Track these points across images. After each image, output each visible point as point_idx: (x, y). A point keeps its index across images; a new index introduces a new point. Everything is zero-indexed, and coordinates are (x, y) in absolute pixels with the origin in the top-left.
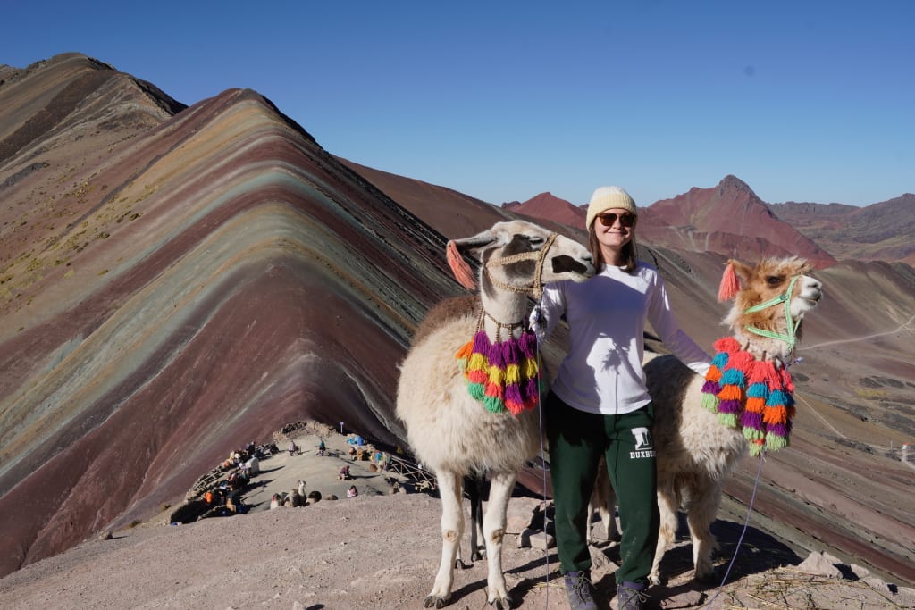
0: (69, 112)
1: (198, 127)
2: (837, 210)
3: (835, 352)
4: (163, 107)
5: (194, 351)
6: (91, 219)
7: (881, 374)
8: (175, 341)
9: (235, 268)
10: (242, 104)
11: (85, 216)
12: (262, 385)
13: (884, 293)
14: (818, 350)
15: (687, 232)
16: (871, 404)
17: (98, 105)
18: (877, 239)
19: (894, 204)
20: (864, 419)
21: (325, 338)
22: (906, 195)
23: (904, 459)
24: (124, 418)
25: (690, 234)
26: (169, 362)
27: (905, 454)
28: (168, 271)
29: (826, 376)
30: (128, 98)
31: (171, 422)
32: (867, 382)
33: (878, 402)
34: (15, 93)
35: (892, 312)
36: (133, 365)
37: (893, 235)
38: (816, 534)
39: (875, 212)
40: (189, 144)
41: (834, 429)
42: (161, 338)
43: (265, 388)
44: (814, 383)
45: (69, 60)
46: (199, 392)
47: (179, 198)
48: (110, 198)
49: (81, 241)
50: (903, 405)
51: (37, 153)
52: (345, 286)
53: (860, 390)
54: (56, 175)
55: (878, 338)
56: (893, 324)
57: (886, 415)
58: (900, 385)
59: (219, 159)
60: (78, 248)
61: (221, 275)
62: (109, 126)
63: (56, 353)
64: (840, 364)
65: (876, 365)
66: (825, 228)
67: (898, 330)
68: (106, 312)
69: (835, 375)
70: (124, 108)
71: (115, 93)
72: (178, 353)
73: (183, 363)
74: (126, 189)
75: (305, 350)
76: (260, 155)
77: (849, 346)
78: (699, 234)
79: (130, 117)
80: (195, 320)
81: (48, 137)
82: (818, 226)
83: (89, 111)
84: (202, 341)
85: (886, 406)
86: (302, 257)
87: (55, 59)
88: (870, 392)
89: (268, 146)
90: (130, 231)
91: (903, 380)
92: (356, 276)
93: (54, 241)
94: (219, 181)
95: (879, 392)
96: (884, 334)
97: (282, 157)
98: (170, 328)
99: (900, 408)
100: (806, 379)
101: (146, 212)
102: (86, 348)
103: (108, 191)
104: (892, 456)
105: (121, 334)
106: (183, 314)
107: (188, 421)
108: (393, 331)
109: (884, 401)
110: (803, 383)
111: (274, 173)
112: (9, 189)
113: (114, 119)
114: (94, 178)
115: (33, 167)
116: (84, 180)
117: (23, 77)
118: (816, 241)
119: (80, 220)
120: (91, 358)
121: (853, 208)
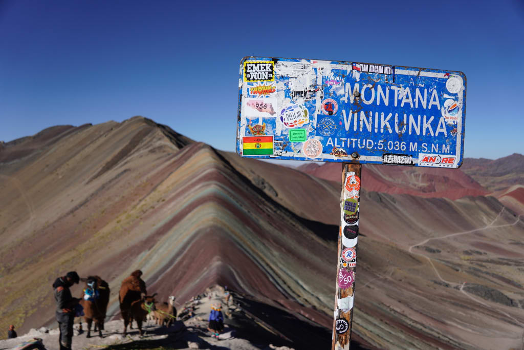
0: (137, 145)
1: (186, 160)
2: (483, 161)
3: (455, 239)
4: (173, 143)
5: (183, 259)
6: (147, 198)
7: (473, 248)
8: (178, 255)
9: (197, 229)
10: (203, 151)
11: (145, 197)
12: (204, 272)
13: (483, 211)
14: (449, 238)
15: (411, 173)
16: (465, 263)
17: (148, 143)
18: (501, 175)
19: (509, 158)
20: (457, 270)
21: (225, 256)
22: (515, 154)
23: (461, 289)
24: (162, 281)
25: (412, 175)
26: (176, 262)
27: (462, 286)
28: (175, 228)
29: (449, 250)
30: (160, 139)
31: (176, 282)
32: (467, 253)
33: (469, 261)
34: (116, 134)
35: (485, 219)
36: (164, 263)
37: (508, 173)
38: (388, 322)
39: (501, 162)
40: (183, 168)
41: (439, 276)
42: (173, 254)
43: (205, 273)
44: (444, 253)
45: (137, 120)
46: (184, 273)
47: (179, 195)
48: (154, 189)
49: (145, 208)
50: (480, 263)
51: (126, 163)
52: (233, 236)
53: (462, 256)
54: (133, 175)
55: (476, 232)
56: (485, 225)
57: (470, 268)
58: (480, 253)
59: (193, 177)
60: (144, 212)
61: (192, 231)
62: (152, 151)
63: (140, 256)
64: (456, 244)
65: (473, 245)
66: (477, 170)
67: (487, 227)
68: (155, 242)
69: (453, 250)
70: (158, 144)
71: (154, 137)
72: (179, 259)
73: (180, 263)
74: (160, 186)
75: (218, 260)
76: (207, 178)
77: (462, 236)
78: (417, 175)
79: (160, 148)
80: (184, 248)
81: (129, 156)
82: (474, 169)
83: (145, 145)
84: (186, 255)
85: (472, 263)
86: (219, 225)
87: (132, 119)
88: (467, 257)
89: (211, 174)
90: (162, 207)
91: (482, 251)
92: (237, 231)
93: (134, 207)
94: (193, 190)
95: (471, 257)
96: (480, 229)
97: (216, 179)
98: (176, 250)
99: (478, 264)
100: (439, 252)
101: (167, 199)
102: (150, 255)
103: (153, 186)
104: (457, 288)
105: (160, 251)
106: (180, 245)
107: (181, 283)
108: (248, 252)
109: (471, 261)
110: (438, 254)
111: (212, 188)
112: (117, 180)
113: (154, 148)
114: (148, 180)
115: (125, 171)
116: (144, 179)
117: (119, 126)
118: (473, 177)
119: (143, 199)
120: (151, 259)
121: (490, 160)
